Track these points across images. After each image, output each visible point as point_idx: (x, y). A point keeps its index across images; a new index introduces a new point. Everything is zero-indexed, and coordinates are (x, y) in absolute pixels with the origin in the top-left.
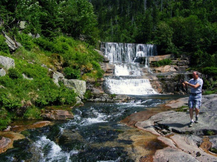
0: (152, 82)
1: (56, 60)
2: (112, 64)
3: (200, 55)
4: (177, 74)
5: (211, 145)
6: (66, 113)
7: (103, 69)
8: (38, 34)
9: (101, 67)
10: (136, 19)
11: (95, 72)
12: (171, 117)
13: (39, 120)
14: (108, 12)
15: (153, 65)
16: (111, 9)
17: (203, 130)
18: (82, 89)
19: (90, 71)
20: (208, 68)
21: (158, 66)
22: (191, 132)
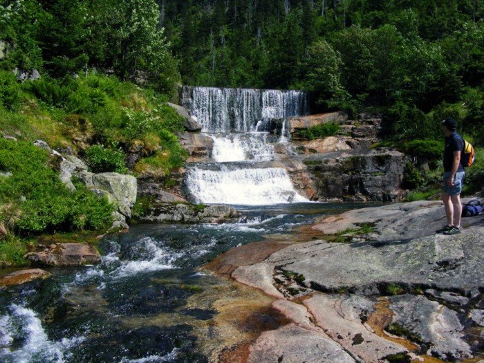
0: (293, 174)
1: (76, 129)
2: (206, 135)
3: (401, 112)
4: (351, 155)
5: (392, 317)
6: (84, 250)
7: (186, 147)
8: (36, 71)
9: (182, 142)
10: (266, 34)
11: (165, 154)
12: (313, 256)
13: (21, 267)
14: (203, 17)
15: (300, 136)
16: (210, 11)
17: (377, 284)
18: (127, 195)
19: (153, 154)
20: (418, 141)
21: (309, 139)
22: (352, 288)
